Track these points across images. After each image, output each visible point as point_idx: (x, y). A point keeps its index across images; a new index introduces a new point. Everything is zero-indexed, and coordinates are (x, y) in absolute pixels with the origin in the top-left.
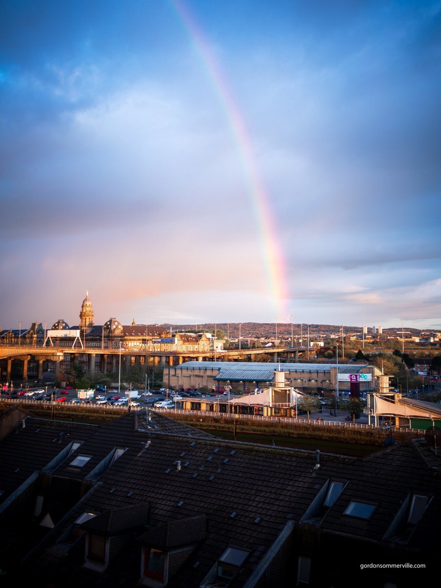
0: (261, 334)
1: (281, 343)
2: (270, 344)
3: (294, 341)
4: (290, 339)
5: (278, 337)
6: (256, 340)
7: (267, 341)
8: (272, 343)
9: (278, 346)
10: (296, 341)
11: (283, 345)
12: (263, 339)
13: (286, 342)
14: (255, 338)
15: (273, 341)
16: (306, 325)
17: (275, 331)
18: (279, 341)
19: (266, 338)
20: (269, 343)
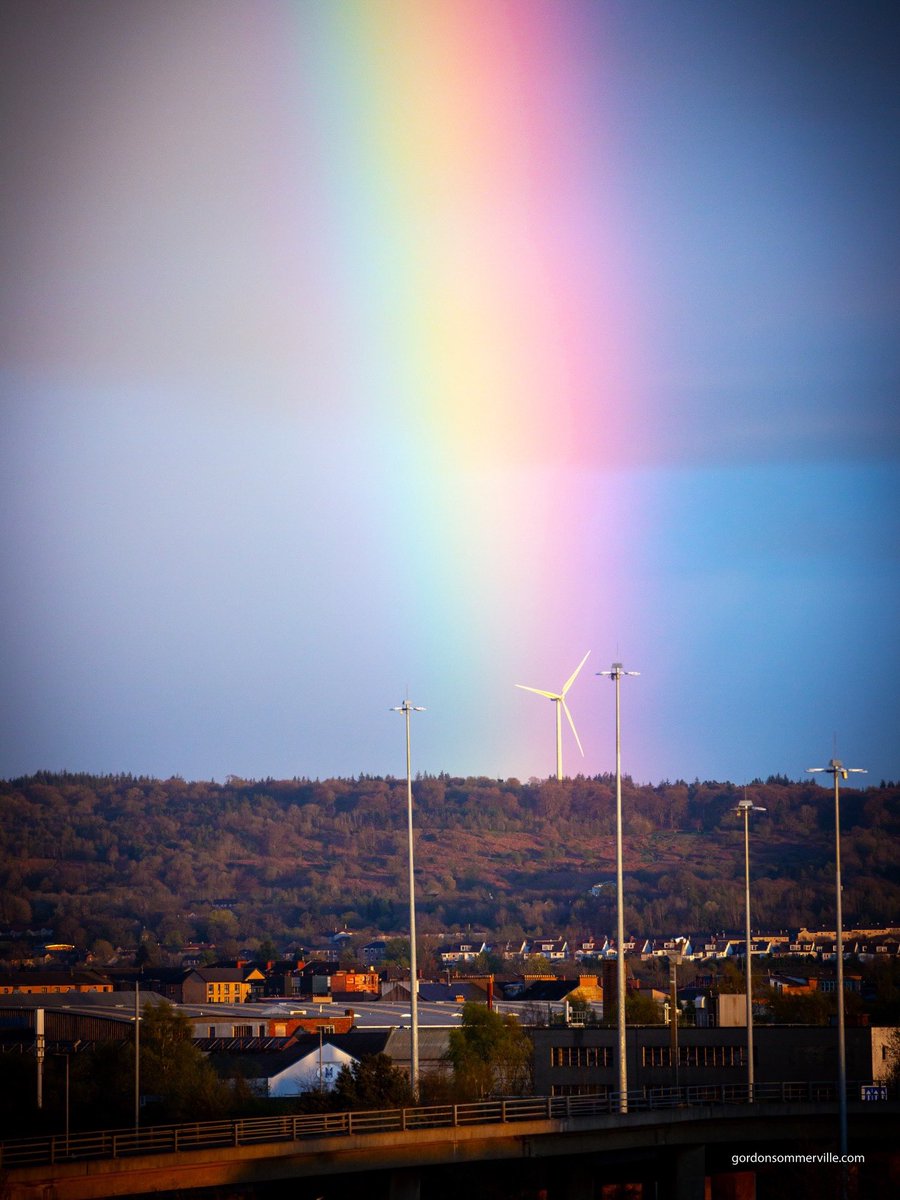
0: (202, 933)
1: (476, 1037)
2: (327, 1063)
3: (642, 1013)
4: (589, 990)
5: (433, 970)
6: (134, 1006)
7: (280, 1017)
8: (347, 1040)
9: (432, 1089)
10: (669, 1014)
11: (501, 1075)
12: (227, 993)
13: (534, 1031)
14: (122, 980)
15: (364, 1017)
16: (809, 794)
17: (395, 880)
18: (452, 1015)
19: (270, 988)
20: (307, 1043)
